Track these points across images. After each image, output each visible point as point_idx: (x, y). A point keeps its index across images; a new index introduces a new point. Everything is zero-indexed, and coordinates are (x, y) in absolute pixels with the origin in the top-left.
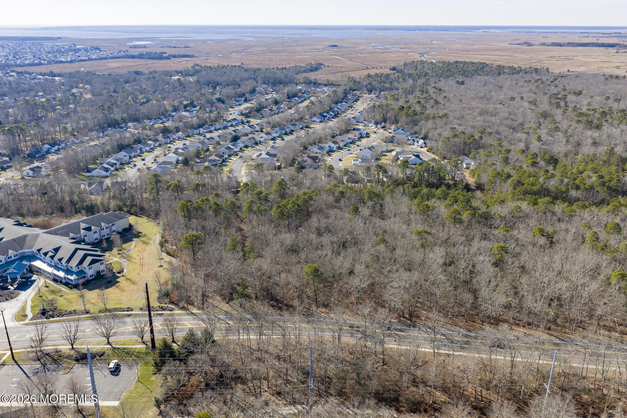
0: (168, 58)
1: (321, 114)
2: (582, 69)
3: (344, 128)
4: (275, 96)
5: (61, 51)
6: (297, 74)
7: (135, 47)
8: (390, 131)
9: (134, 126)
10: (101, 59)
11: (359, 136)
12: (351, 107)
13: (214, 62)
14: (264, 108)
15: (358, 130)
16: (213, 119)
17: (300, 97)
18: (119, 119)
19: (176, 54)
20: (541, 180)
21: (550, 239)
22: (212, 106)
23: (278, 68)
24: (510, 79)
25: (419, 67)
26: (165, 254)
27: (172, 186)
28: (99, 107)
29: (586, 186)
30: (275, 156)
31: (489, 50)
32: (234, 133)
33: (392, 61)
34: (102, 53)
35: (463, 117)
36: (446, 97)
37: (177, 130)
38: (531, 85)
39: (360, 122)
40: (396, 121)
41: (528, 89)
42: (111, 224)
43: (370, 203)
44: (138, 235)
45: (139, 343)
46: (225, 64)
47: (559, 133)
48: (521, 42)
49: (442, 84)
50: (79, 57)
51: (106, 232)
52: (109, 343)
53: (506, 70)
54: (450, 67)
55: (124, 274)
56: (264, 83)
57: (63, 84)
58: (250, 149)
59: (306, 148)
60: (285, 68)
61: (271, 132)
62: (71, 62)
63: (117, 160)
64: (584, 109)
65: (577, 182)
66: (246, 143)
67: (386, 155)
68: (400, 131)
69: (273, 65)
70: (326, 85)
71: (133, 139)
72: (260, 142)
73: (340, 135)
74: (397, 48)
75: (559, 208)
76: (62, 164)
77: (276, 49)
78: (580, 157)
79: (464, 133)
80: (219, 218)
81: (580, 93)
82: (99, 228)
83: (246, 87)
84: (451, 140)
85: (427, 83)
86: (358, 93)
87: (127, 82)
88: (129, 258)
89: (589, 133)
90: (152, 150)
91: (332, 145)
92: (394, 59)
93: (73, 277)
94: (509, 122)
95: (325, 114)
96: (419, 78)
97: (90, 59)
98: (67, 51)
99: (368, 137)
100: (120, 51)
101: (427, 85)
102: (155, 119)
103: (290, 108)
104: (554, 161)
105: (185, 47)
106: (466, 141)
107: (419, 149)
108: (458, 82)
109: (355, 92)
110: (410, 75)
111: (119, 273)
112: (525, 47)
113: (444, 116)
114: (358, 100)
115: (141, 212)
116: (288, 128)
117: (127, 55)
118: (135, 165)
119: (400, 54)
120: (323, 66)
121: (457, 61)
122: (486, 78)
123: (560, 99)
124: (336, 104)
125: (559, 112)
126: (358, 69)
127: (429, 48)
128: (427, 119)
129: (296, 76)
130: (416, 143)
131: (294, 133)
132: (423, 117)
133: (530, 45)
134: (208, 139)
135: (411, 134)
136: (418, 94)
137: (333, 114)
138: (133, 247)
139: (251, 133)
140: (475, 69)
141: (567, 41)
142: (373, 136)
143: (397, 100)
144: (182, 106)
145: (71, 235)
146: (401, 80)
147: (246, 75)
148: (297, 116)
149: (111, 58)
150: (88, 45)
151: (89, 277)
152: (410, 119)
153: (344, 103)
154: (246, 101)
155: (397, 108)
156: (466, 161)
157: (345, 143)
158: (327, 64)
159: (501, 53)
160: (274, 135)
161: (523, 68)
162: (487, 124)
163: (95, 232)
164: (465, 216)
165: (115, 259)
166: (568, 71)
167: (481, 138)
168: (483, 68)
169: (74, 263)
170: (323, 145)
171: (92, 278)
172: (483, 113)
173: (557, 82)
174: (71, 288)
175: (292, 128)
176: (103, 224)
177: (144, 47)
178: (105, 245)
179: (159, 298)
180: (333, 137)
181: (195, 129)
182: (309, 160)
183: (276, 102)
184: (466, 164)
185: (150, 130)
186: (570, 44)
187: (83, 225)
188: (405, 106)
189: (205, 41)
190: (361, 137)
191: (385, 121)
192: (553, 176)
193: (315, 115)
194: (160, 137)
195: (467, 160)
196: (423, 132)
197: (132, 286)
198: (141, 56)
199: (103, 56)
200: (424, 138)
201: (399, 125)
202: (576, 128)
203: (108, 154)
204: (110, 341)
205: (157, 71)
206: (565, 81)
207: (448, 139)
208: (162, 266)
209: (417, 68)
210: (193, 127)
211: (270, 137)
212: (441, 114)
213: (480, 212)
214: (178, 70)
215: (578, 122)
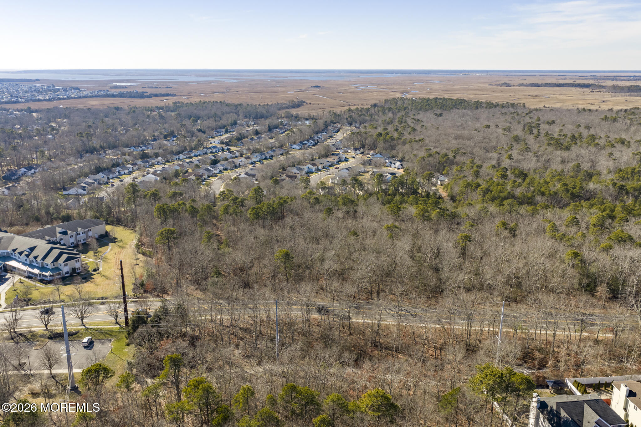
0: (150, 96)
1: (301, 142)
2: (558, 105)
3: (323, 153)
4: (255, 128)
5: (39, 91)
6: (279, 110)
7: (116, 87)
8: (368, 156)
9: (113, 152)
10: (80, 97)
11: (338, 160)
12: (331, 137)
13: (195, 99)
14: (244, 138)
15: (337, 155)
16: (193, 146)
17: (281, 129)
18: (98, 146)
19: (158, 93)
20: (509, 188)
21: (513, 232)
22: (192, 136)
23: (260, 105)
24: (487, 112)
25: (399, 103)
26: (141, 255)
27: (149, 194)
28: (78, 135)
29: (551, 192)
30: (253, 176)
31: (468, 90)
32: (213, 158)
33: (373, 99)
34: (81, 92)
35: (438, 141)
36: (423, 126)
37: (157, 156)
38: (507, 117)
39: (340, 149)
40: (374, 147)
41: (504, 119)
42: (87, 230)
43: (344, 208)
44: (114, 240)
45: (113, 324)
46: (207, 100)
47: (529, 153)
48: (501, 83)
49: (420, 116)
50: (58, 95)
51: (82, 237)
52: (83, 325)
53: (484, 106)
54: (429, 102)
55: (99, 271)
56: (246, 117)
57: (41, 118)
58: (229, 171)
59: (284, 169)
60: (268, 105)
61: (251, 156)
62: (50, 100)
63: (94, 180)
64: (556, 136)
65: (543, 190)
66: (226, 166)
67: (363, 175)
68: (378, 155)
69: (255, 103)
70: (307, 119)
71: (111, 164)
72: (240, 165)
73: (319, 158)
74: (379, 89)
75: (524, 210)
76: (39, 183)
77: (258, 89)
78: (548, 172)
79: (438, 153)
80: (195, 219)
81: (553, 122)
82: (75, 233)
83: (227, 120)
84: (426, 159)
85: (407, 115)
86: (339, 126)
87: (106, 116)
88: (105, 259)
89: (559, 152)
90: (131, 173)
91: (310, 166)
92: (375, 97)
93: (48, 274)
94: (483, 145)
95: (305, 142)
96: (399, 112)
97: (69, 98)
98: (46, 91)
99: (347, 161)
100: (100, 91)
101: (406, 117)
102: (134, 147)
103: (271, 138)
104: (524, 175)
105: (167, 87)
106: (440, 160)
107: (396, 170)
108: (436, 114)
109: (335, 125)
110: (390, 109)
111: (95, 270)
112: (504, 87)
113: (420, 140)
114: (339, 131)
115: (118, 222)
116: (268, 153)
117: (107, 94)
118: (113, 186)
119: (381, 94)
120: (305, 104)
121: (437, 98)
122: (464, 111)
123: (533, 127)
124: (317, 134)
125: (532, 137)
126: (340, 106)
127: (411, 88)
128: (404, 143)
129: (278, 112)
130: (393, 165)
131: (273, 158)
132: (401, 141)
133: (508, 85)
134: (188, 163)
135: (389, 158)
136: (396, 123)
137: (313, 142)
138: (109, 250)
139: (231, 158)
140: (454, 103)
141: (544, 82)
142: (351, 160)
143: (376, 128)
144: (162, 137)
145: (47, 238)
146: (381, 113)
147: (227, 109)
148: (277, 144)
149: (91, 97)
150: (67, 86)
151: (64, 273)
152: (387, 145)
153: (324, 133)
154: (227, 132)
155: (375, 135)
156: (440, 179)
157: (324, 165)
158: (309, 102)
159: (480, 92)
160: (254, 160)
161: (500, 103)
162: (461, 146)
163: (71, 237)
164: (434, 214)
165: (91, 260)
166: (544, 106)
167: (455, 157)
168: (461, 103)
169: (49, 260)
170: (302, 167)
171: (67, 275)
172: (457, 138)
173: (532, 114)
174: (46, 284)
175: (272, 153)
176: (79, 229)
177: (125, 87)
178: (81, 248)
179: (134, 289)
180: (312, 160)
181: (175, 155)
182: (287, 179)
183: (257, 133)
184: (441, 181)
185: (129, 155)
186: (547, 85)
187: (59, 230)
188: (383, 133)
189: (187, 83)
190: (340, 161)
191: (363, 147)
192: (520, 185)
193: (295, 143)
194: (139, 162)
195: (442, 178)
196: (400, 155)
197: (107, 281)
198: (121, 95)
199: (82, 95)
200: (400, 161)
201: (377, 150)
202: (546, 149)
203: (86, 176)
204: (84, 323)
205: (137, 106)
206: (540, 114)
207: (423, 158)
208: (137, 265)
209: (397, 103)
210: (172, 153)
211: (250, 161)
212: (417, 139)
213: (449, 213)
214: (159, 106)
215: (549, 144)
